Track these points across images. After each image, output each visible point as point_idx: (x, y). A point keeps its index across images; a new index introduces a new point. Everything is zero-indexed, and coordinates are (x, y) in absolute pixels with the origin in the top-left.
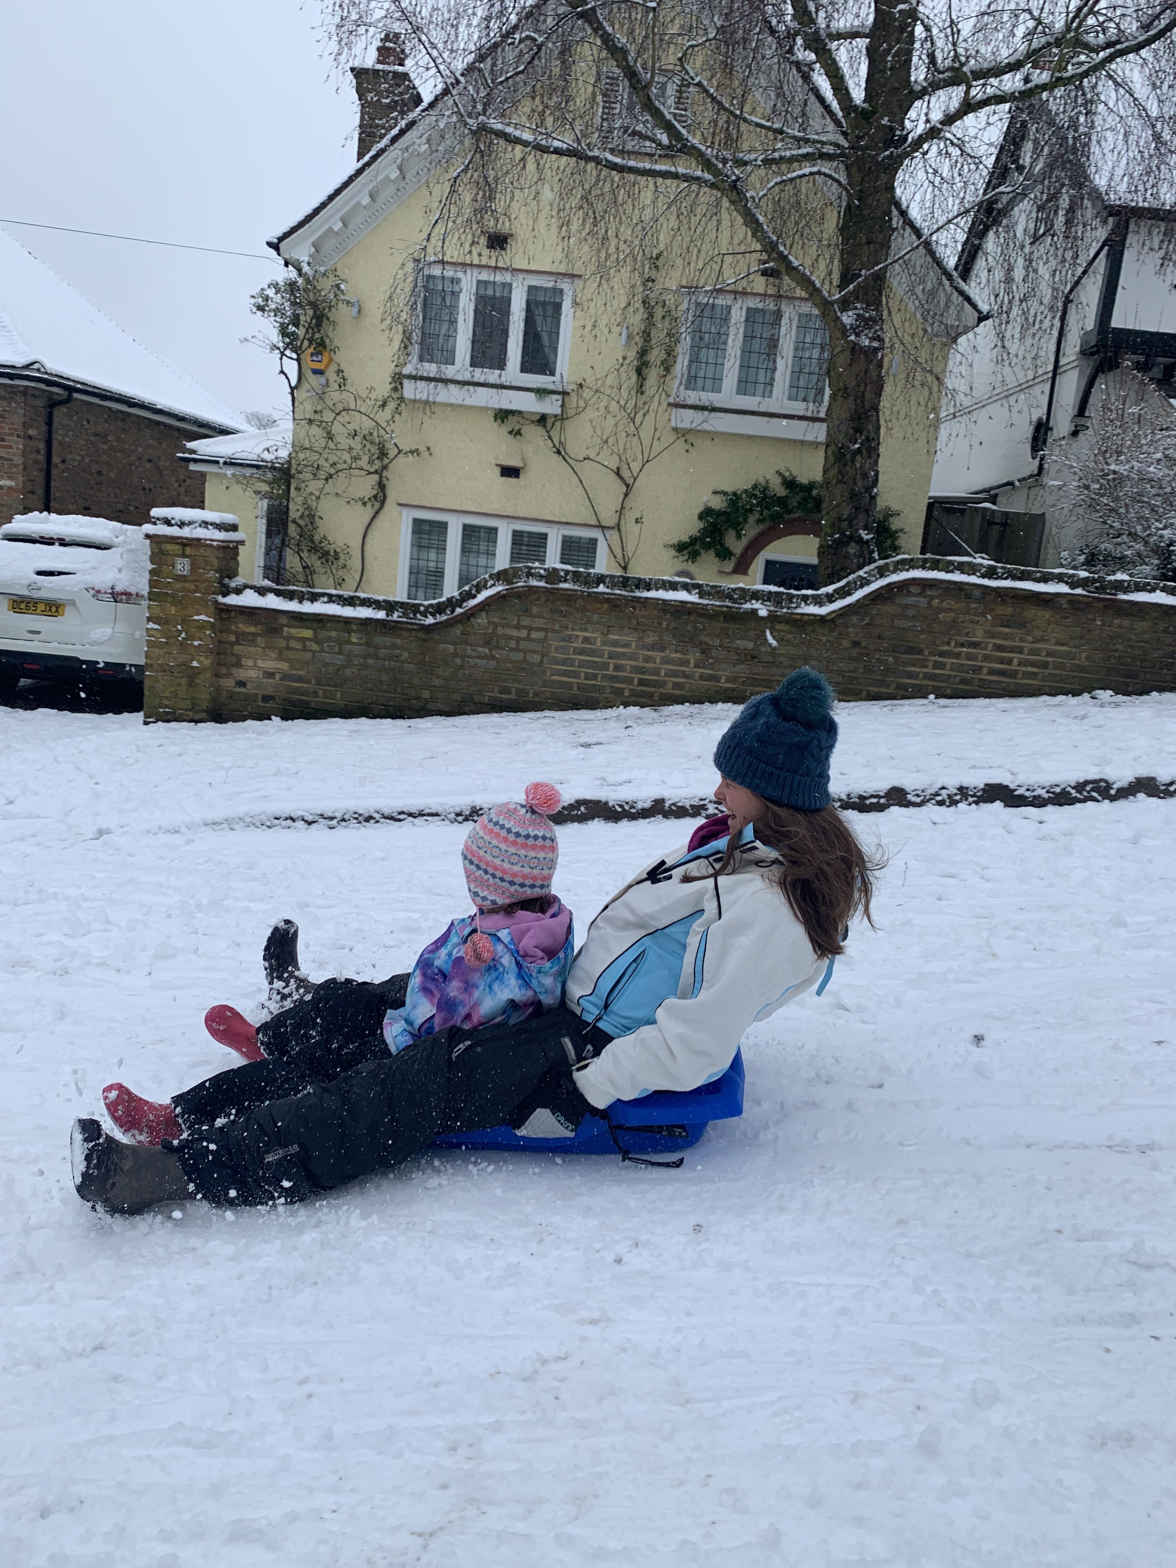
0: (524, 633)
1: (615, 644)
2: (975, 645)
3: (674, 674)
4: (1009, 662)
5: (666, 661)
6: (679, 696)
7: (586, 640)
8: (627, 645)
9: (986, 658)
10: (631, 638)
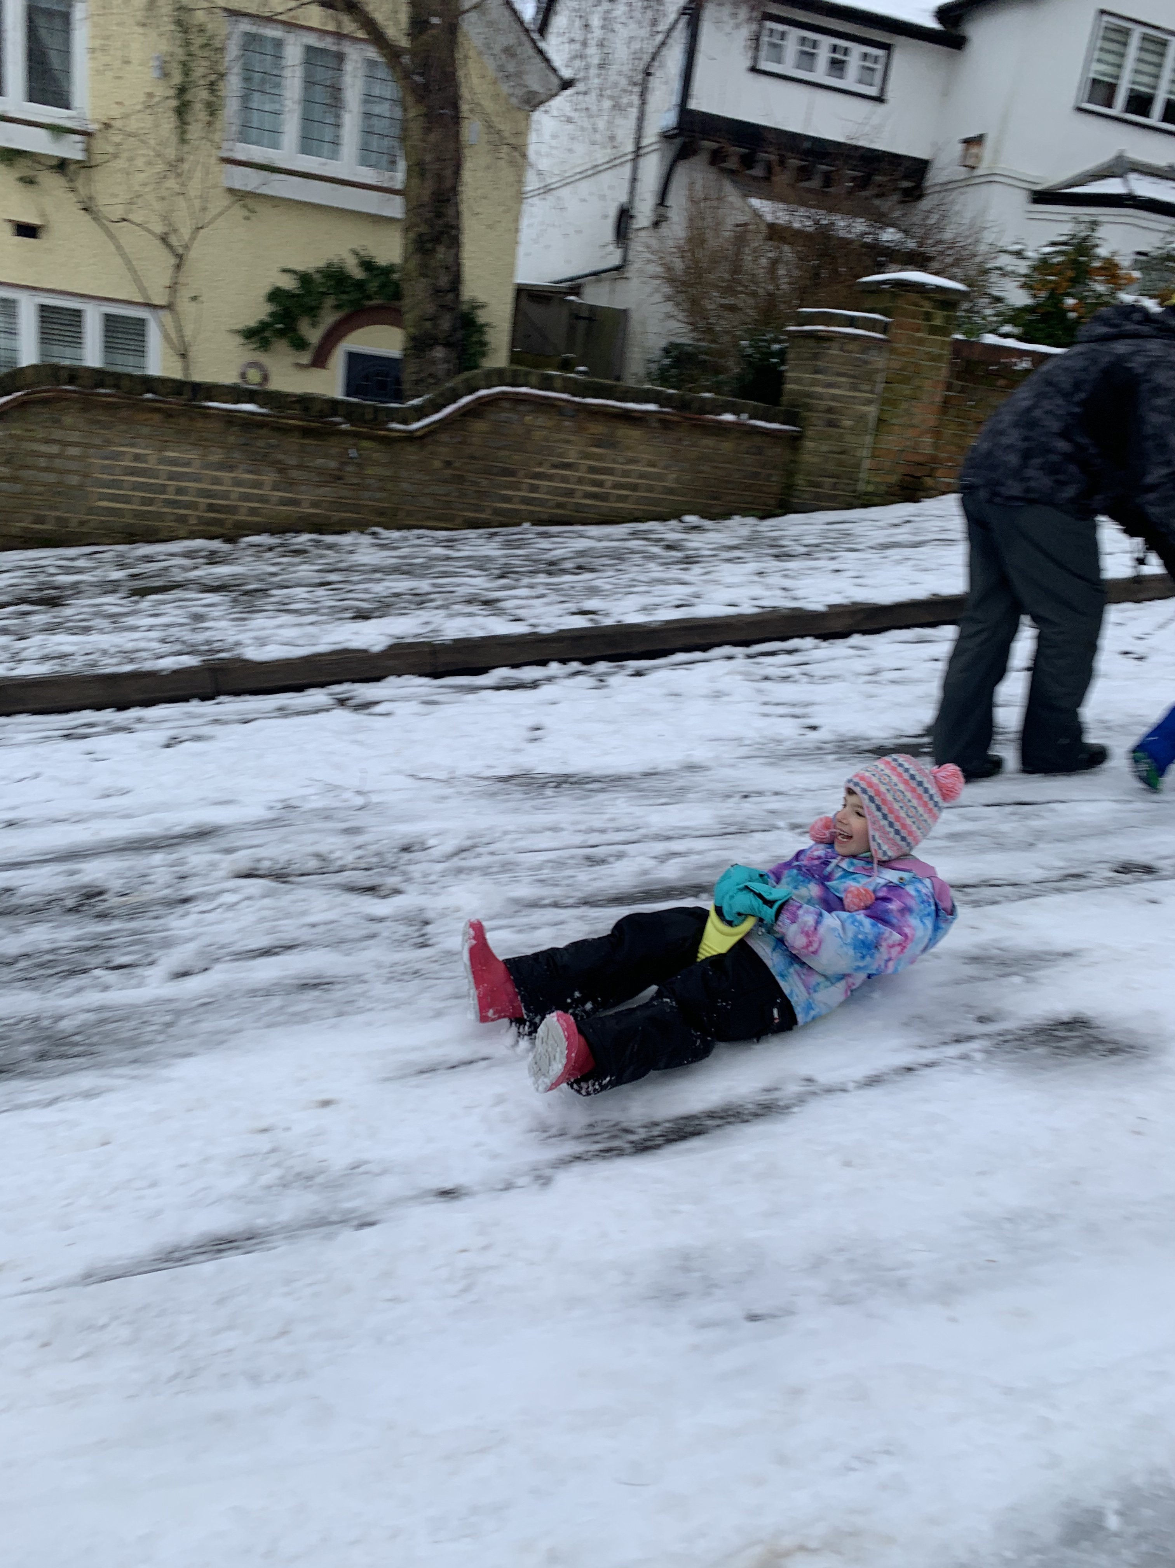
0: (54, 449)
1: (174, 462)
2: (568, 466)
3: (247, 498)
4: (600, 484)
6: (257, 524)
7: (137, 458)
8: (187, 464)
9: (580, 481)
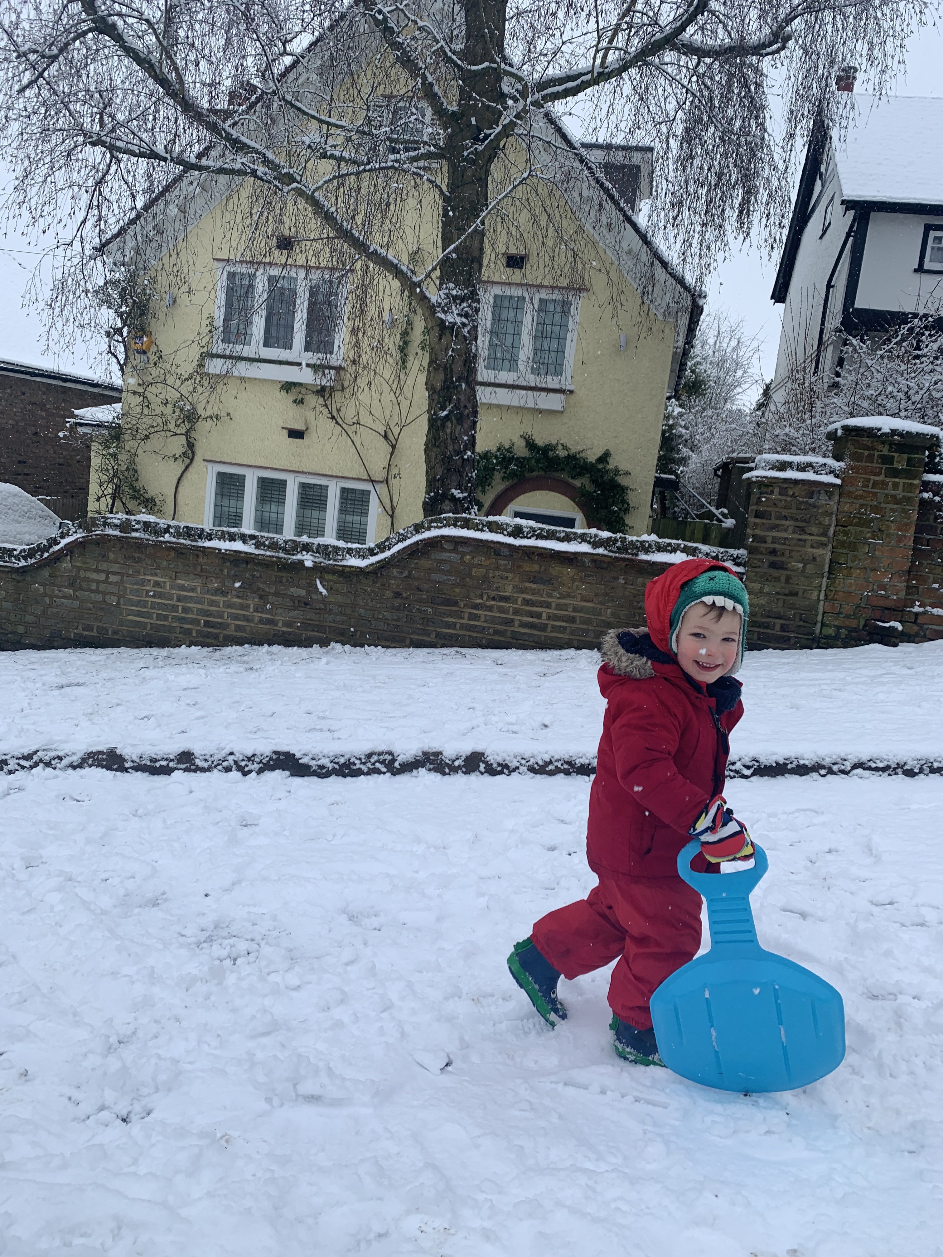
0: (102, 577)
1: (182, 588)
2: (506, 599)
3: (236, 617)
4: (539, 615)
5: (230, 605)
6: (241, 637)
7: (157, 584)
8: (193, 590)
9: (516, 612)
10: (196, 583)
